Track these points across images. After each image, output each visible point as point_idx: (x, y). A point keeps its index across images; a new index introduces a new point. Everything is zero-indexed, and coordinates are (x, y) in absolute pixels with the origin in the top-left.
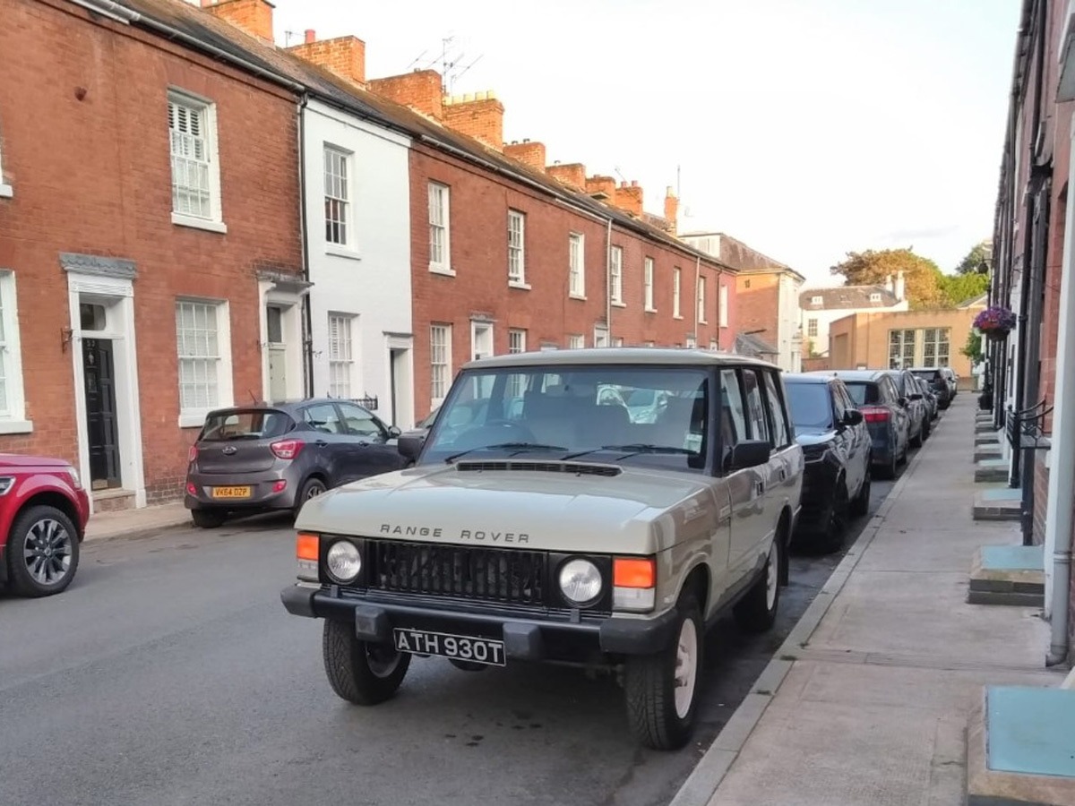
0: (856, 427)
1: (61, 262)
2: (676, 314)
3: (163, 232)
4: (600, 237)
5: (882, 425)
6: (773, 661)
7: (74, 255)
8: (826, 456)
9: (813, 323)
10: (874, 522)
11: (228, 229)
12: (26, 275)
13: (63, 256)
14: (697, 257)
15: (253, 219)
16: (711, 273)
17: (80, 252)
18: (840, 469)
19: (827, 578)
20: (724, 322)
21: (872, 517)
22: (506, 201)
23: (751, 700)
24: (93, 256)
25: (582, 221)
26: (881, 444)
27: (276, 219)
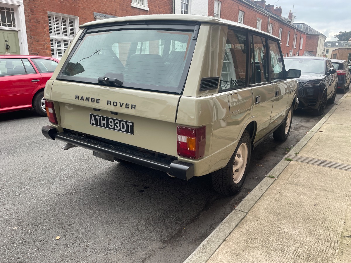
0: (333, 75)
1: (94, 15)
2: (287, 45)
3: (128, 9)
4: (267, 21)
5: (342, 76)
6: (282, 160)
7: (99, 13)
8: (321, 83)
9: (327, 51)
10: (336, 106)
11: (149, 10)
12: (82, 18)
13: (95, 13)
14: (295, 29)
15: (158, 7)
16: (299, 34)
17: (101, 13)
18: (325, 88)
19: (314, 125)
20: (301, 48)
21: (335, 104)
22: (239, 8)
23: (266, 180)
24: (105, 14)
25: (261, 16)
26: (341, 82)
27: (165, 8)
